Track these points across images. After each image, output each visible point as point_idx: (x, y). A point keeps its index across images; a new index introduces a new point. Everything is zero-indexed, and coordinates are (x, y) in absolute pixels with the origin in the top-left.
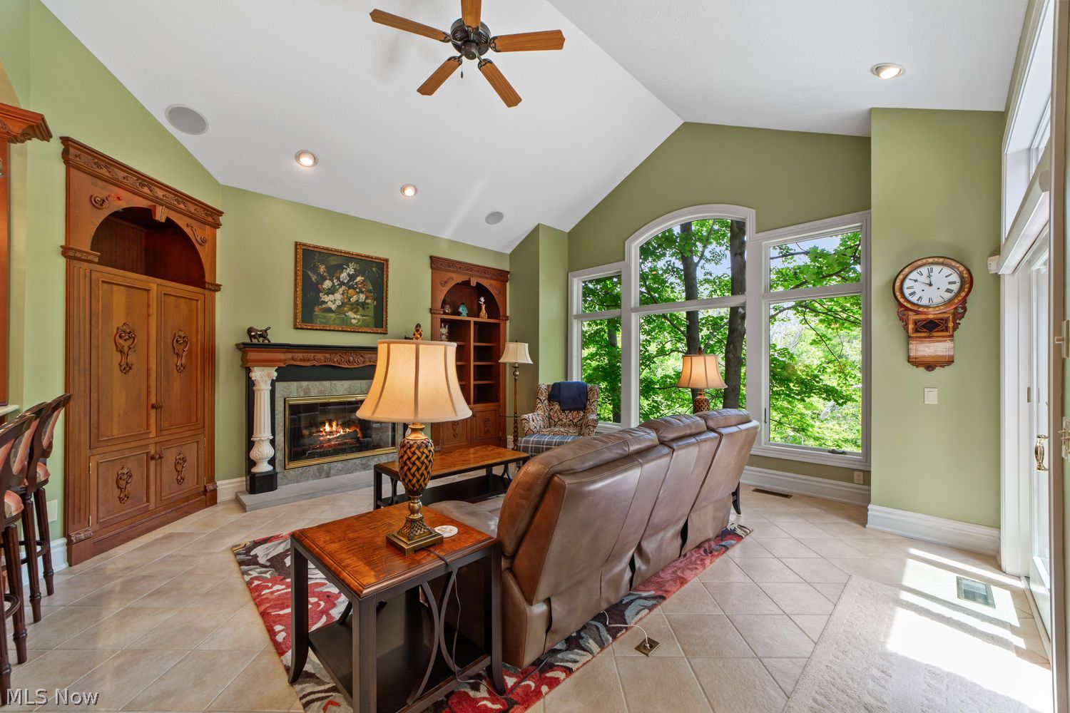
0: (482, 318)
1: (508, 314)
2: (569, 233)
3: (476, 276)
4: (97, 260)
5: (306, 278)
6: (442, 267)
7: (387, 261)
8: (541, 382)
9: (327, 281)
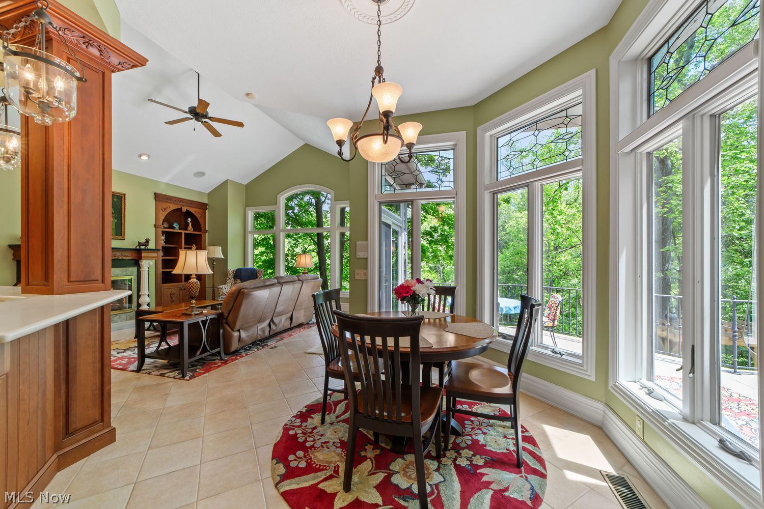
0: (189, 231)
1: (207, 229)
2: (246, 186)
3: (187, 206)
6: (163, 200)
7: (125, 195)
8: (229, 268)
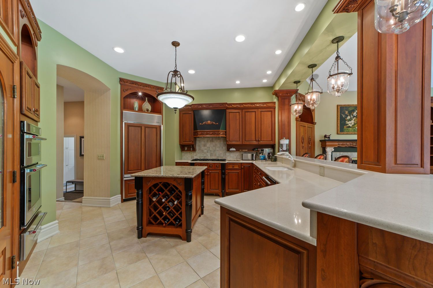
4: (300, 120)
5: (341, 116)
9: (349, 116)
